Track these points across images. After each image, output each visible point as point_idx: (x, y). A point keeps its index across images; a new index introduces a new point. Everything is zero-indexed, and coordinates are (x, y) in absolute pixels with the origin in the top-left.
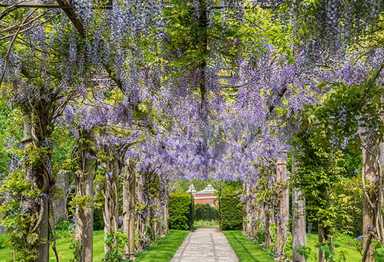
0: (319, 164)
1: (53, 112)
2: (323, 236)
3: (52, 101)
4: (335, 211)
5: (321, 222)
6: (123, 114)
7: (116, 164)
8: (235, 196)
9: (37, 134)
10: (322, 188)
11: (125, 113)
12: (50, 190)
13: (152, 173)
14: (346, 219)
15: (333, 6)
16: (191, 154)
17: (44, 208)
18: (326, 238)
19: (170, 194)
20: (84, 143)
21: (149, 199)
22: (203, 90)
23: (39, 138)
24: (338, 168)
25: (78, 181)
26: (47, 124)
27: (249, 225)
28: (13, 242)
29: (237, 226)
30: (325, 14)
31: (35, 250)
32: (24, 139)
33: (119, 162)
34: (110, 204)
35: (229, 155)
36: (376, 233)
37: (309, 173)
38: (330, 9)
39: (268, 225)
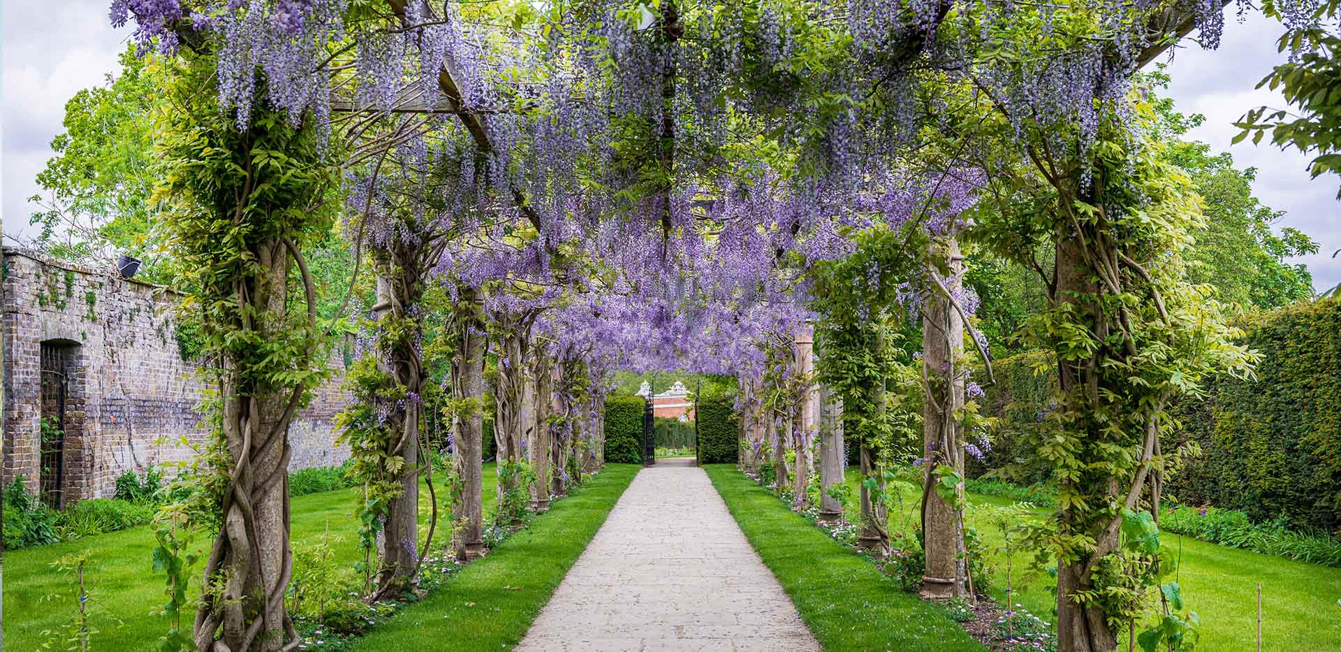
0: (862, 343)
1: (424, 260)
2: (868, 464)
3: (424, 243)
4: (888, 421)
5: (864, 441)
6: (534, 263)
7: (516, 344)
8: (725, 400)
9: (399, 295)
10: (866, 383)
11: (538, 260)
12: (420, 387)
13: (575, 360)
14: (905, 435)
15: (840, 137)
16: (645, 327)
17: (411, 415)
18: (873, 467)
19: (605, 398)
20: (467, 309)
21: (570, 405)
22: (667, 224)
23: (403, 303)
24: (895, 350)
25: (457, 372)
26: (414, 281)
27: (749, 453)
28: (361, 469)
29: (728, 456)
30: (830, 147)
31: (397, 484)
32: (377, 305)
33: (521, 341)
34: (507, 413)
35: (712, 327)
36: (944, 453)
37: (845, 358)
38: (836, 142)
39: (781, 450)
